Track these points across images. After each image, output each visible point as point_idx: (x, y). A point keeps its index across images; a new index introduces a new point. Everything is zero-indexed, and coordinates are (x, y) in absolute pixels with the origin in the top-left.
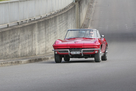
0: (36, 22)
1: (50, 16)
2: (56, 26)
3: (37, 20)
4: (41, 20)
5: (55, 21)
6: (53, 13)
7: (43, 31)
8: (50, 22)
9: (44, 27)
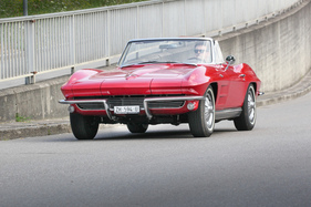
0: (237, 34)
1: (264, 22)
2: (275, 42)
3: (238, 31)
4: (245, 31)
5: (273, 32)
6: (268, 17)
7: (251, 51)
8: (263, 34)
9: (252, 44)
